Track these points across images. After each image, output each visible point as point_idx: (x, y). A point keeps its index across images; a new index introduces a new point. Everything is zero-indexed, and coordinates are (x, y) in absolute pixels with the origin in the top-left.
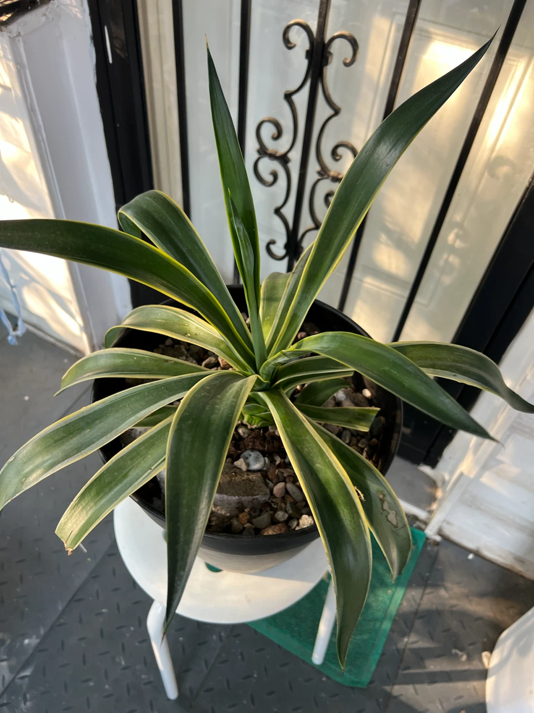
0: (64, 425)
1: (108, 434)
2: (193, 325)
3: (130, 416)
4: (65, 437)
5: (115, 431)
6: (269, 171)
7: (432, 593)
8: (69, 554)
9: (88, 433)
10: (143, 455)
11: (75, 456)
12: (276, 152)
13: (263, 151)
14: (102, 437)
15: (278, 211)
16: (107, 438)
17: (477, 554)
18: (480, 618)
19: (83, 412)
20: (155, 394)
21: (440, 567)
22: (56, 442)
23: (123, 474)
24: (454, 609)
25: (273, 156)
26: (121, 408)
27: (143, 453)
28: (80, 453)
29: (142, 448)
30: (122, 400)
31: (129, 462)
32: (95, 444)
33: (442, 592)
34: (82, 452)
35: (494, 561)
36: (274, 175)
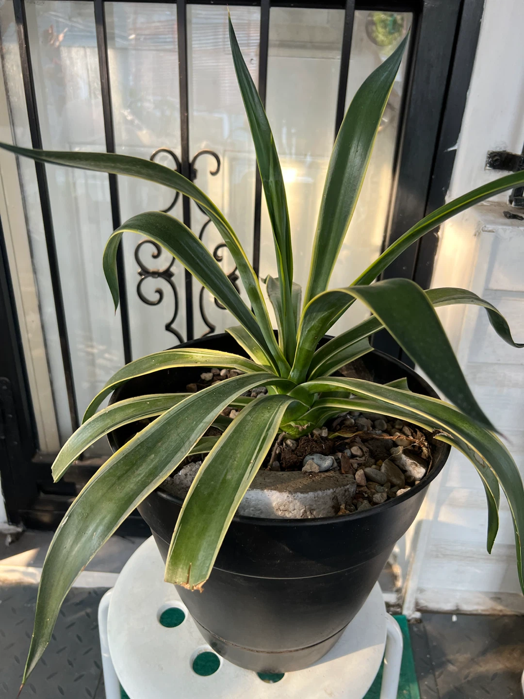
0: (122, 457)
1: (181, 448)
2: (197, 356)
3: (197, 425)
4: (127, 471)
5: (187, 443)
6: (154, 289)
7: (442, 673)
8: (201, 592)
9: (153, 460)
10: (232, 456)
11: (154, 481)
12: (159, 270)
13: (145, 272)
14: (176, 453)
15: (168, 327)
16: (182, 452)
17: (458, 612)
18: (495, 675)
19: (138, 439)
20: (210, 400)
21: (435, 644)
22: (119, 478)
23: (220, 481)
24: (469, 678)
25: (156, 274)
26: (180, 423)
27: (231, 454)
28: (158, 478)
29: (227, 450)
30: (178, 415)
31: (220, 467)
32: (172, 462)
33: (451, 668)
34: (161, 474)
35: (475, 612)
36: (160, 292)
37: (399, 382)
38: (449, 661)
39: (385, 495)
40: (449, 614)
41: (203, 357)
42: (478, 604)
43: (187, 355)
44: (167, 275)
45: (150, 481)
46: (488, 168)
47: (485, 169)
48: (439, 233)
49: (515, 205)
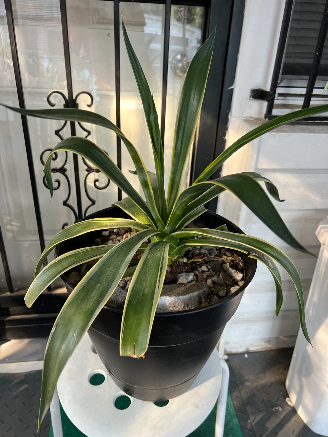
0: (81, 288)
1: (115, 278)
3: (121, 264)
4: (86, 296)
5: (118, 275)
6: (54, 180)
7: (243, 387)
8: (144, 358)
9: (99, 287)
10: (145, 279)
11: (104, 299)
12: (57, 168)
14: (113, 281)
15: (65, 204)
16: (116, 281)
17: (248, 352)
18: (271, 384)
19: (88, 276)
20: (125, 249)
21: (237, 372)
22: (82, 300)
23: (142, 294)
24: (258, 388)
26: (111, 264)
27: (144, 278)
28: (106, 297)
29: (142, 276)
30: (108, 259)
31: (140, 286)
32: (111, 287)
33: (247, 383)
34: (107, 295)
35: (256, 351)
36: (58, 181)
37: (222, 227)
38: (247, 380)
39: (225, 291)
40: (242, 354)
41: (110, 222)
42: (258, 346)
43: (100, 222)
44: (62, 170)
45: (101, 300)
46: (251, 99)
47: (250, 99)
48: (226, 137)
49: (268, 120)
